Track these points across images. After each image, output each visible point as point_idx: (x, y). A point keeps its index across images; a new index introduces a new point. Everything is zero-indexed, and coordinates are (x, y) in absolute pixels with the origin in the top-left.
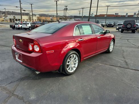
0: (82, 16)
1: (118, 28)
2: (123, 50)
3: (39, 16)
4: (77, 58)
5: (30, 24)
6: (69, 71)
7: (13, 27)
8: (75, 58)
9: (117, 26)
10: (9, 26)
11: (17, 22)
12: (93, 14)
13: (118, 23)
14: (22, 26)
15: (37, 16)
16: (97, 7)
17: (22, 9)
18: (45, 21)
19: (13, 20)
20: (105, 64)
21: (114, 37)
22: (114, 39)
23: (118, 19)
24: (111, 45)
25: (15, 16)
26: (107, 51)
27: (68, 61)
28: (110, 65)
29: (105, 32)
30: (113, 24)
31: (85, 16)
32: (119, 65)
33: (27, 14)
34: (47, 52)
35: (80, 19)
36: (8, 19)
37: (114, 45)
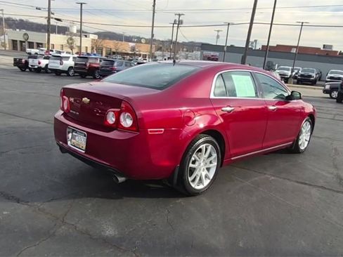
0: (224, 46)
1: (328, 87)
2: (336, 149)
3: (96, 37)
4: (215, 155)
5: (71, 59)
6: (193, 185)
7: (22, 66)
8: (210, 155)
9: (327, 82)
10: (10, 60)
11: (33, 51)
12: (256, 41)
13: (329, 75)
14: (47, 65)
15: (92, 37)
16: (271, 24)
17: (52, 16)
18: (114, 53)
19: (21, 45)
20: (284, 179)
21: (312, 111)
22: (312, 117)
23: (330, 62)
24: (304, 131)
25: (28, 33)
26: (291, 145)
27: (193, 159)
28: (298, 182)
29: (289, 96)
30: (314, 75)
31: (232, 46)
32: (321, 183)
33: (63, 30)
34: (150, 131)
35: (217, 54)
36: (7, 42)
37: (311, 133)
